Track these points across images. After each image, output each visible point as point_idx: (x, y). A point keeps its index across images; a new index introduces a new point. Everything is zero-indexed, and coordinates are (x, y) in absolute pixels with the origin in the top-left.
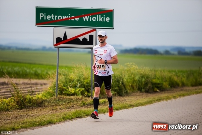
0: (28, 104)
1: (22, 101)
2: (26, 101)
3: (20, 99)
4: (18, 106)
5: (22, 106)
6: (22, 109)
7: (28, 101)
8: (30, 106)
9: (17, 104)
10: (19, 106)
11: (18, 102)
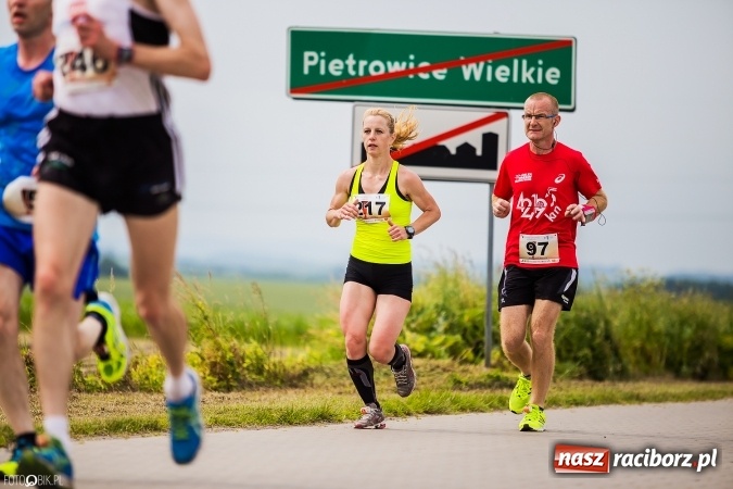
0: (251, 377)
1: (231, 363)
2: (245, 365)
3: (223, 357)
4: (216, 379)
5: (228, 380)
6: (229, 389)
7: (252, 364)
8: (259, 385)
9: (213, 373)
10: (220, 380)
11: (214, 365)
